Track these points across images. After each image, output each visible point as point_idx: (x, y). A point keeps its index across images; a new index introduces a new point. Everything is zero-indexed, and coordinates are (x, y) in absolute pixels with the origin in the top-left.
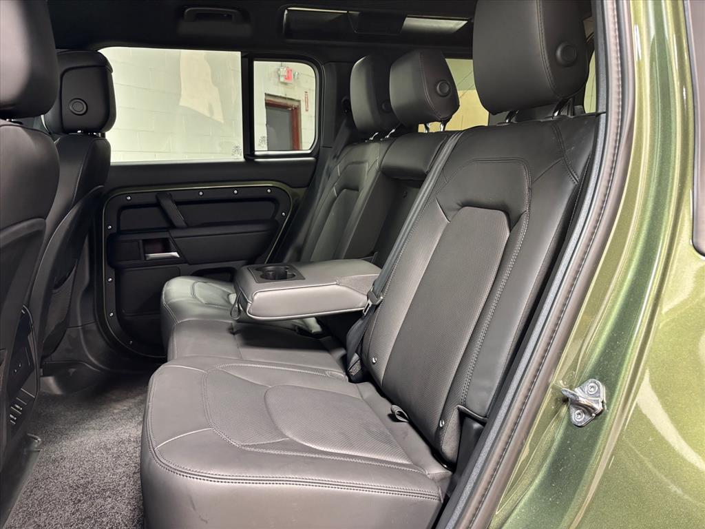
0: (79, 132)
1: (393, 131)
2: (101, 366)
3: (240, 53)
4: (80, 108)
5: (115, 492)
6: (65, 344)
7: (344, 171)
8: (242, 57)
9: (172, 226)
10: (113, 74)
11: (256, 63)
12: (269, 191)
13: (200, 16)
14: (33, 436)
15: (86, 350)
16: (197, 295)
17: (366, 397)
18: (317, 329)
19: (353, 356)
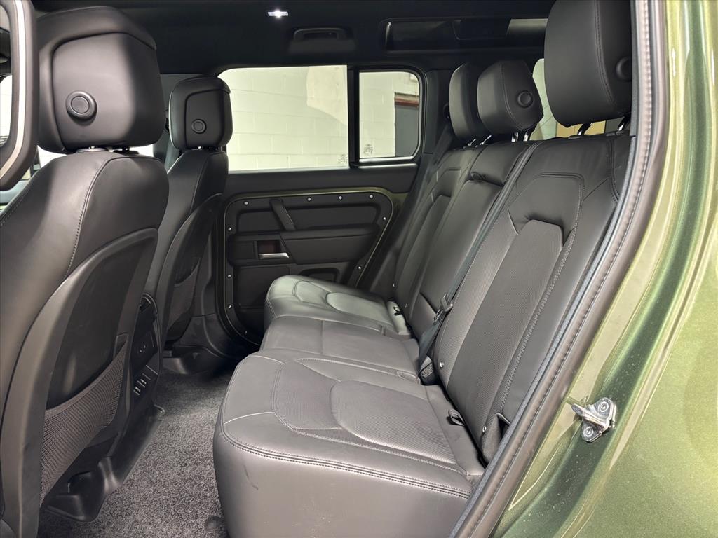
0: (200, 147)
1: (490, 137)
2: (219, 352)
3: (346, 66)
4: (200, 127)
6: (190, 331)
7: (442, 176)
8: (348, 70)
9: (283, 229)
10: (231, 95)
11: (361, 74)
12: (371, 196)
13: (307, 36)
14: (159, 407)
16: (297, 293)
17: (431, 399)
18: (404, 331)
19: (424, 360)
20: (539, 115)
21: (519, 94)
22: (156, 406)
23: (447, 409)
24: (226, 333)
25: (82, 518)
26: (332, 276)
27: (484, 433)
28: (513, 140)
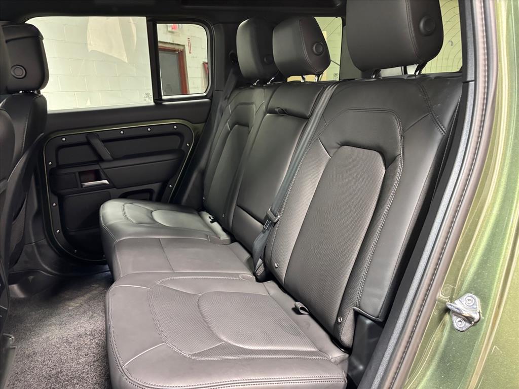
0: (21, 92)
1: (273, 78)
3: (144, 18)
4: (20, 73)
5: (81, 379)
6: (23, 258)
7: (234, 110)
8: (147, 21)
9: (100, 160)
10: (44, 41)
11: (158, 25)
12: (175, 127)
14: (8, 335)
15: (40, 261)
16: (128, 216)
17: (271, 294)
18: (224, 236)
19: (258, 261)
24: (56, 253)
26: (147, 195)
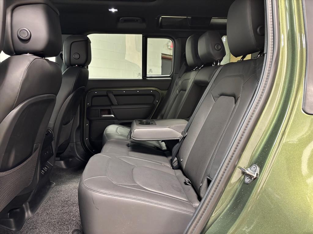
0: (76, 65)
1: (203, 66)
2: (81, 159)
3: (142, 35)
4: (77, 56)
6: (68, 149)
7: (182, 83)
8: (143, 37)
9: (112, 105)
10: (91, 44)
11: (148, 39)
12: (152, 91)
13: (125, 21)
14: (53, 182)
15: (76, 152)
16: (118, 131)
17: (177, 175)
19: (174, 158)
20: (224, 54)
21: (215, 45)
22: (51, 181)
23: (184, 179)
24: (84, 150)
25: (14, 229)
27: (201, 186)
28: (213, 65)
